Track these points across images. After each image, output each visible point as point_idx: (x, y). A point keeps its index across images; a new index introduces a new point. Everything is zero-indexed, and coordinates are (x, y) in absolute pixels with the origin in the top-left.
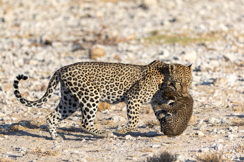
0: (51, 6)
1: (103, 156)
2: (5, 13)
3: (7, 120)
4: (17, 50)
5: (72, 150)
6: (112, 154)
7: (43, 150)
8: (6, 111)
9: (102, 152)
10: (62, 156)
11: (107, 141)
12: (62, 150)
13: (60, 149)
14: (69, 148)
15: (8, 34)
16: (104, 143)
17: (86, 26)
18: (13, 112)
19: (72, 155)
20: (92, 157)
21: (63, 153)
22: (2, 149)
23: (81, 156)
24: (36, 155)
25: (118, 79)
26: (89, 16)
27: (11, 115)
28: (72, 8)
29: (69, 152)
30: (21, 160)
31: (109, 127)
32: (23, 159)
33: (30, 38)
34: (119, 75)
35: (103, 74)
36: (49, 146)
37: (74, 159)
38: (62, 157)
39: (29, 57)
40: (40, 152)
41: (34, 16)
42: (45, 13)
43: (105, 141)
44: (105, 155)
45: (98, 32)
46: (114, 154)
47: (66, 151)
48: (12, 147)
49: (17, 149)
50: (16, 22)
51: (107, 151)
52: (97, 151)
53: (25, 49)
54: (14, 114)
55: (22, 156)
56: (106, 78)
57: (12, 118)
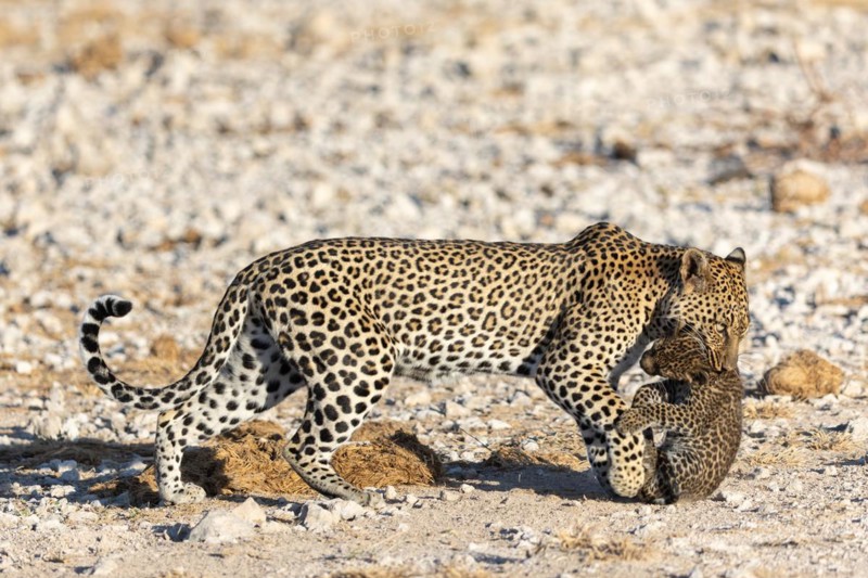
0: (639, 19)
1: (813, 563)
2: (472, 44)
3: (473, 430)
4: (512, 179)
5: (704, 541)
6: (846, 556)
7: (599, 539)
8: (468, 394)
9: (810, 546)
10: (666, 562)
11: (828, 507)
12: (668, 539)
13: (661, 534)
14: (693, 533)
15: (481, 118)
16: (817, 516)
17: (760, 94)
18: (494, 401)
19: (703, 557)
20: (775, 563)
21: (669, 549)
22: (453, 531)
23: (734, 561)
24: (575, 558)
25: (480, 295)
26: (774, 58)
27: (486, 410)
28: (711, 26)
29: (691, 548)
30: (521, 572)
31: (839, 457)
32: (526, 571)
33: (557, 134)
34: (482, 282)
35: (421, 278)
36: (619, 524)
37: (710, 572)
38: (667, 565)
39: (554, 203)
40: (586, 543)
41: (575, 56)
42: (613, 46)
43: (823, 510)
44: (821, 557)
45: (801, 115)
46: (852, 554)
47: (680, 543)
48: (488, 526)
49: (507, 534)
50: (510, 79)
51: (827, 544)
52: (792, 543)
53: (542, 173)
54: (498, 408)
55: (523, 557)
56: (433, 292)
57: (489, 422)
